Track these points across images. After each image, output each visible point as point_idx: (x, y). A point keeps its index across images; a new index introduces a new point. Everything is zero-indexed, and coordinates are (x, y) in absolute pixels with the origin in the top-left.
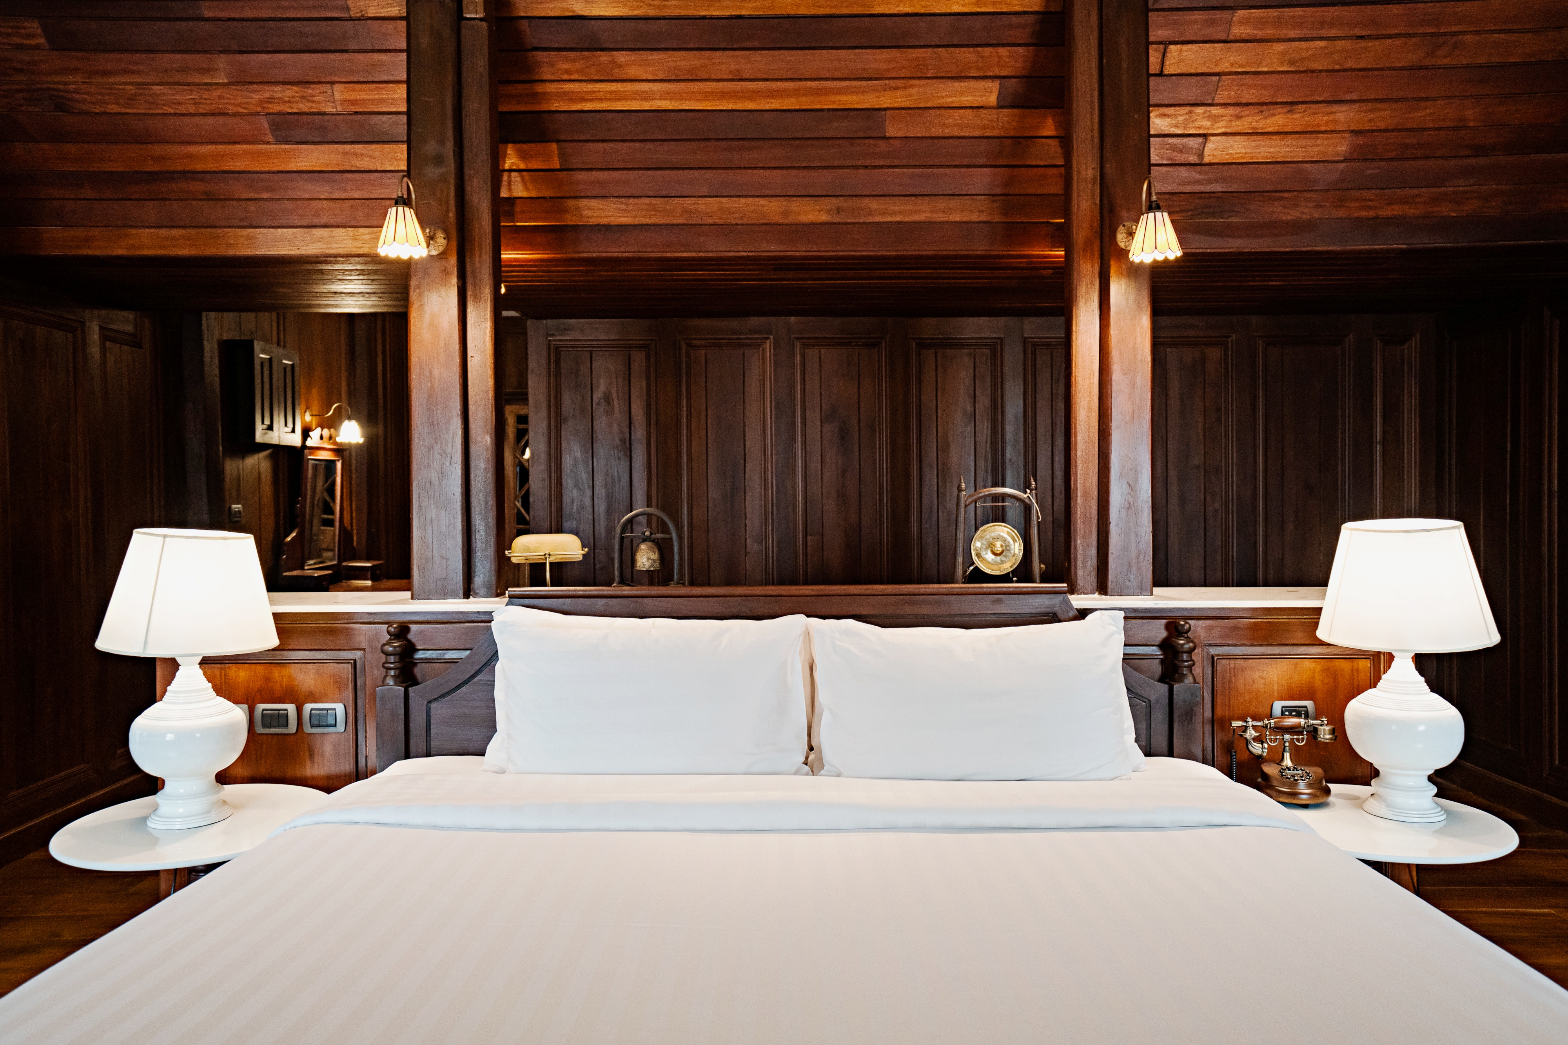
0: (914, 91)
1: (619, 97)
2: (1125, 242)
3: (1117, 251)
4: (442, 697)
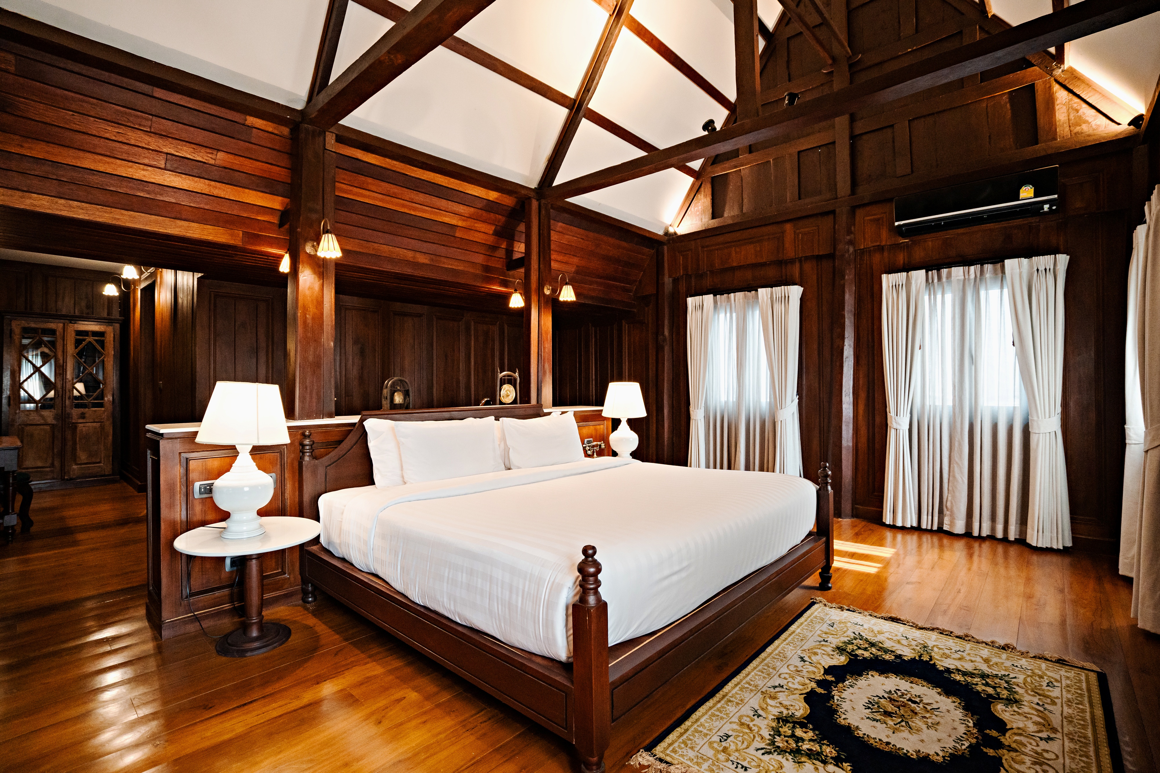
2: (547, 292)
3: (544, 294)
4: (333, 463)
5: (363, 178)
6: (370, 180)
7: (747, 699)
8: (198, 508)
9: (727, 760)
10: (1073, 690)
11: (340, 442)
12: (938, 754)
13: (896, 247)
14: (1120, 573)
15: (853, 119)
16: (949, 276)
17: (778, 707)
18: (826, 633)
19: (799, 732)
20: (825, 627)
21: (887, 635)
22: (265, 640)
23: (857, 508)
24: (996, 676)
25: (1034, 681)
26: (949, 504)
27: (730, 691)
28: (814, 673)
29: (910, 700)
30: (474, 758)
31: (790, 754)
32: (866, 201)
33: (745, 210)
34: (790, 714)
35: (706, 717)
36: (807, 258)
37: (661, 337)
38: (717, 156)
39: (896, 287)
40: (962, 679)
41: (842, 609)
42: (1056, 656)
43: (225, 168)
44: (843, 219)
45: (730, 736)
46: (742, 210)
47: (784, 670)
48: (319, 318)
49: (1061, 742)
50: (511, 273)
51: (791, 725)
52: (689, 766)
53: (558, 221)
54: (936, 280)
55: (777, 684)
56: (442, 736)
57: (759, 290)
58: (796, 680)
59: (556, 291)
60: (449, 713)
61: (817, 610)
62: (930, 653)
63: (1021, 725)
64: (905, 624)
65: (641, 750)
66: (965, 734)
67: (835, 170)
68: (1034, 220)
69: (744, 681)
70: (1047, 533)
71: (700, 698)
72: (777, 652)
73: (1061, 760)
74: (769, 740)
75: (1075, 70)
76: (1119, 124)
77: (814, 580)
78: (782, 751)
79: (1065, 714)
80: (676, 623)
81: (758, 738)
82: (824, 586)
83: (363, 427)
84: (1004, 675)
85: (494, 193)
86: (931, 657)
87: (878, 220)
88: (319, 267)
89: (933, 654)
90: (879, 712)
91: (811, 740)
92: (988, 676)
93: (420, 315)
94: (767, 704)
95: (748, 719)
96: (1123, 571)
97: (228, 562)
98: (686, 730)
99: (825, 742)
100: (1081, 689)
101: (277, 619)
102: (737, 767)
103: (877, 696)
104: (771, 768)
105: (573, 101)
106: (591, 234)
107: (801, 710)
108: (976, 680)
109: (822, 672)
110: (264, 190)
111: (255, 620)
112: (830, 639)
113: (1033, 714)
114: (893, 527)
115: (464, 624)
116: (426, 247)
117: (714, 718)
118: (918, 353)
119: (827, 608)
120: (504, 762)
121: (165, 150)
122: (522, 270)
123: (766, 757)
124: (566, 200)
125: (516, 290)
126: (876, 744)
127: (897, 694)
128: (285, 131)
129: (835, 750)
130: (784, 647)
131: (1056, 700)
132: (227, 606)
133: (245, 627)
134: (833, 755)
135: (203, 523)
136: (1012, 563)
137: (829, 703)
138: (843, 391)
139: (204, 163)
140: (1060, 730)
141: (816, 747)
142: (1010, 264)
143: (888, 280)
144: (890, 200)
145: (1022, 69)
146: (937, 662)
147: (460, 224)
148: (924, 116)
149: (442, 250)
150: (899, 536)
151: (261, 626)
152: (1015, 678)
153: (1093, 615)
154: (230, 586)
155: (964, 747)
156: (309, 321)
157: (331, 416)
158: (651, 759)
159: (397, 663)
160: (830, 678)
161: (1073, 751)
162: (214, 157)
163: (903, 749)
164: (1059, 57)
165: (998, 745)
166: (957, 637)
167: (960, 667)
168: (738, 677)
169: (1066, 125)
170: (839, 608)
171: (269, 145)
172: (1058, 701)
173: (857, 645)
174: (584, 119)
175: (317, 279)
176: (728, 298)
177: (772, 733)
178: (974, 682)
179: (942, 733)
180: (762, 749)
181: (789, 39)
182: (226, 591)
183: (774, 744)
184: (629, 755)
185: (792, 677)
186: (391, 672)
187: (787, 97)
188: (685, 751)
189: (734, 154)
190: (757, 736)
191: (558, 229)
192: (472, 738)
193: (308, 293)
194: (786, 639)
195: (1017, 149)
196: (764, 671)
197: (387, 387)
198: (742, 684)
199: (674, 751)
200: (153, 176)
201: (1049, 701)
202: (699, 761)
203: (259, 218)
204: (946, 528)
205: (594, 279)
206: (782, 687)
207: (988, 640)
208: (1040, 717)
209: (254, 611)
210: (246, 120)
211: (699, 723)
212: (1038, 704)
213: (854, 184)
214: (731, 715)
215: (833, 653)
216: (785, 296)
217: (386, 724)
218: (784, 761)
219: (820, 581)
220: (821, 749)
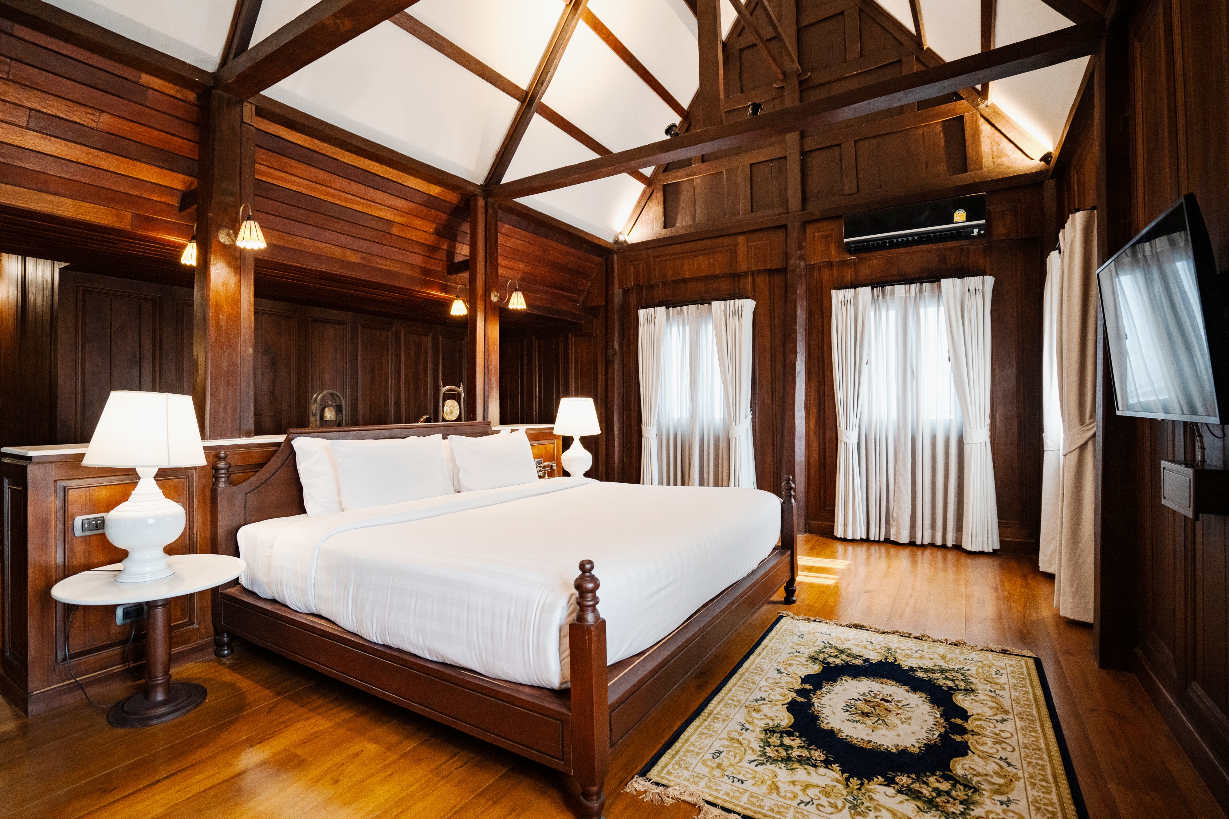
1: (286, 181)
2: (494, 299)
3: (491, 301)
4: (253, 490)
5: (285, 160)
6: (293, 163)
7: (733, 715)
8: (80, 549)
9: (723, 776)
10: (1017, 675)
11: (261, 465)
12: (914, 746)
13: (844, 264)
14: (1041, 569)
15: (803, 136)
16: (892, 293)
17: (763, 719)
18: (797, 645)
19: (787, 741)
20: (796, 639)
21: (853, 641)
22: (174, 704)
23: (809, 524)
24: (953, 670)
25: (985, 671)
26: (895, 515)
27: (714, 709)
28: (792, 683)
29: (883, 699)
30: (454, 807)
31: (782, 762)
32: (816, 218)
33: (697, 220)
34: (776, 724)
35: (695, 736)
36: (759, 272)
37: (610, 352)
38: (668, 164)
39: (845, 303)
40: (925, 676)
41: (808, 620)
42: (999, 648)
43: (109, 133)
44: (794, 234)
45: (722, 752)
46: (695, 220)
47: (763, 683)
48: (235, 319)
49: (1013, 722)
50: (453, 277)
51: (779, 735)
52: (686, 786)
53: (504, 223)
54: (880, 297)
55: (759, 698)
56: (414, 787)
57: (713, 303)
58: (777, 692)
59: (504, 299)
60: (418, 762)
61: (785, 623)
62: (894, 655)
63: (979, 711)
64: (868, 630)
65: (636, 776)
66: (934, 724)
67: (786, 184)
68: (966, 242)
69: (727, 698)
70: (980, 538)
71: (685, 719)
72: (753, 666)
73: (1015, 737)
74: (760, 751)
75: (996, 107)
76: (1032, 159)
77: (780, 595)
78: (774, 760)
79: (1013, 697)
80: (663, 642)
81: (749, 751)
82: (789, 600)
83: (292, 446)
84: (960, 669)
85: (438, 188)
86: (895, 658)
87: (827, 237)
88: (235, 259)
89: (896, 655)
90: (857, 713)
91: (799, 747)
92: (946, 671)
93: (343, 323)
94: (753, 718)
95: (737, 734)
96: (1043, 566)
97: (119, 612)
98: (678, 752)
99: (813, 747)
100: (1023, 674)
101: (187, 678)
102: (733, 782)
103: (854, 699)
104: (767, 778)
105: (525, 93)
106: (539, 239)
107: (785, 719)
108: (936, 675)
109: (800, 681)
110: (159, 164)
111: (160, 680)
112: (802, 649)
113: (988, 700)
114: (844, 540)
115: (435, 659)
116: (357, 244)
117: (703, 737)
118: (865, 367)
119: (795, 621)
120: (490, 806)
121: (28, 104)
122: (466, 275)
123: (760, 768)
124: (515, 200)
125: (458, 296)
126: (859, 743)
127: (871, 695)
128: (191, 96)
129: (823, 754)
130: (760, 662)
131: (1005, 686)
132: (117, 668)
133: (147, 691)
134: (822, 759)
135: (88, 567)
136: (950, 566)
137: (810, 710)
138: (796, 406)
139: (83, 125)
140: (1011, 712)
141: (805, 753)
142: (946, 283)
143: (837, 296)
144: (839, 217)
145: (953, 101)
146: (902, 663)
147: (397, 219)
148: (869, 138)
149: (375, 248)
150: (850, 548)
151: (169, 687)
152: (969, 670)
153: (1024, 608)
154: (123, 642)
155: (935, 737)
156: (223, 322)
157: (248, 435)
158: (648, 784)
159: (347, 715)
160: (807, 686)
161: (1024, 729)
162: (95, 119)
163: (884, 745)
164: (984, 94)
165: (963, 731)
166: (915, 638)
167: (922, 666)
168: (720, 694)
169: (990, 157)
170: (805, 620)
171: (169, 112)
172: (1006, 686)
173: (828, 654)
174: (536, 114)
175: (232, 274)
176: (681, 310)
177: (762, 744)
178: (936, 678)
179: (915, 726)
180: (755, 761)
181: (741, 50)
182: (117, 650)
183: (765, 755)
184: (624, 783)
185: (772, 689)
186: (339, 725)
187: (751, 107)
188: (680, 772)
189: (688, 162)
190: (747, 749)
191: (504, 231)
192: (449, 786)
193: (221, 289)
194: (760, 653)
195: (950, 175)
196: (744, 686)
197: (315, 401)
198: (725, 700)
199: (669, 773)
200: (9, 136)
201: (999, 687)
202: (695, 780)
203: (154, 198)
204: (892, 538)
205: (541, 288)
206: (764, 699)
207: (942, 638)
208: (993, 702)
209: (159, 670)
210: (140, 78)
211: (689, 743)
212: (990, 691)
213: (804, 200)
214: (719, 732)
215: (806, 663)
216: (738, 310)
217: (344, 783)
218: (777, 769)
219: (785, 595)
220: (810, 754)
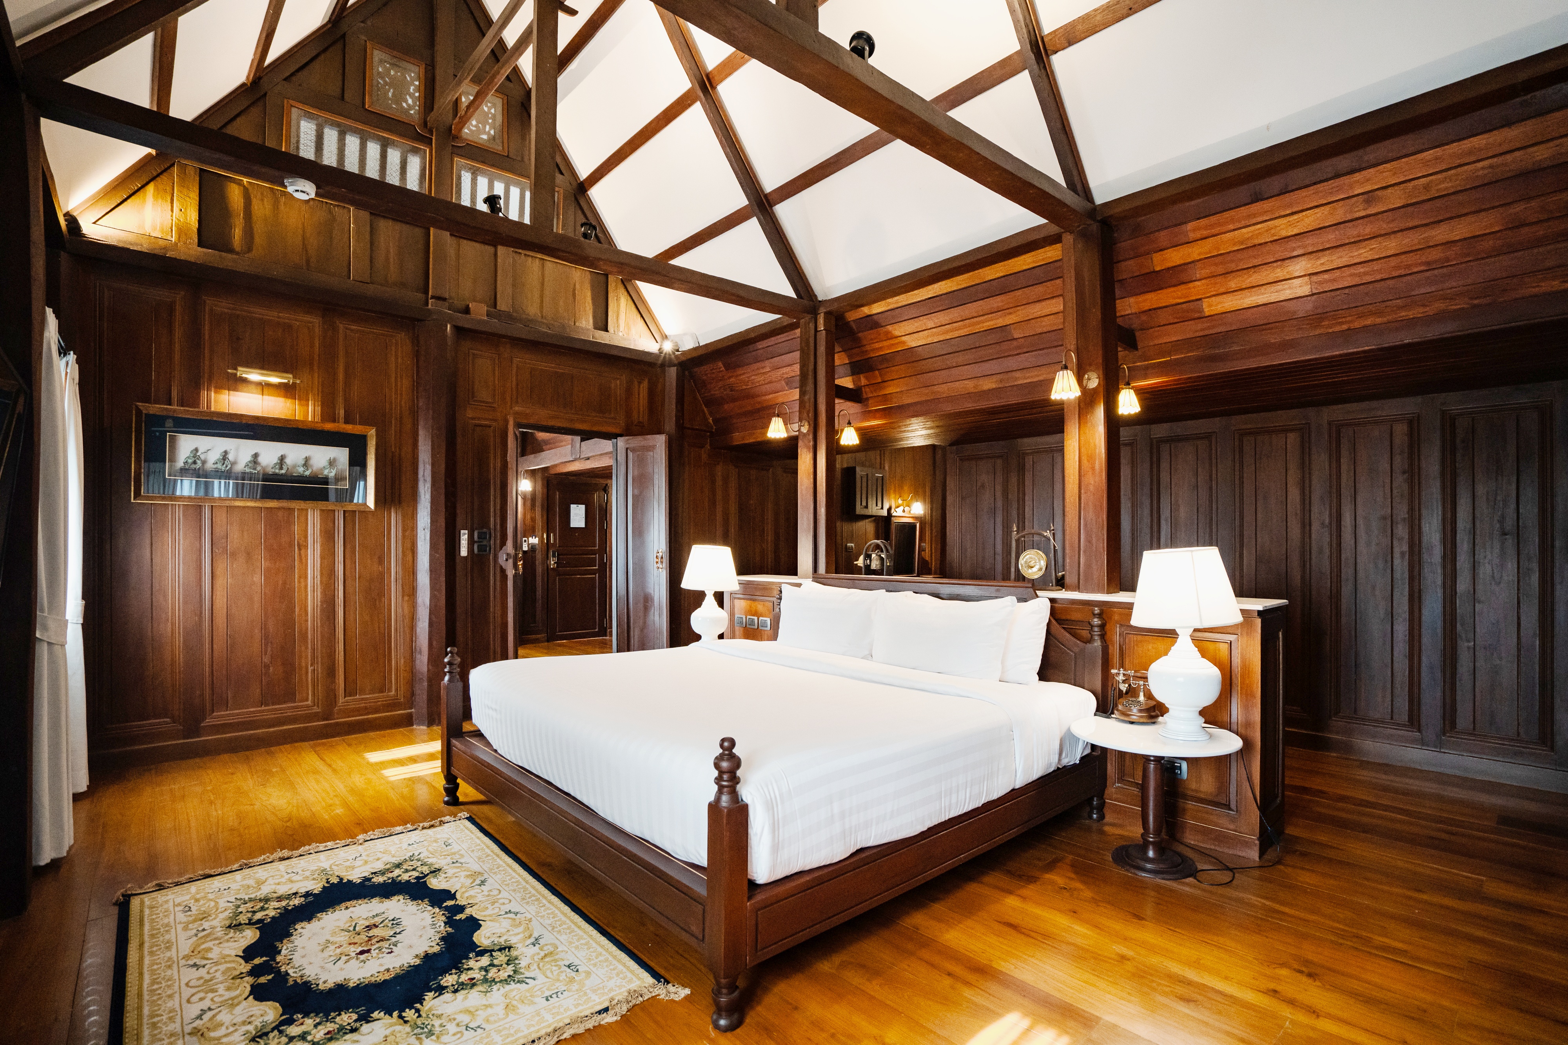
0: (1020, 313)
